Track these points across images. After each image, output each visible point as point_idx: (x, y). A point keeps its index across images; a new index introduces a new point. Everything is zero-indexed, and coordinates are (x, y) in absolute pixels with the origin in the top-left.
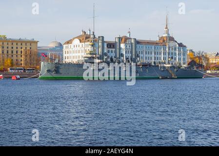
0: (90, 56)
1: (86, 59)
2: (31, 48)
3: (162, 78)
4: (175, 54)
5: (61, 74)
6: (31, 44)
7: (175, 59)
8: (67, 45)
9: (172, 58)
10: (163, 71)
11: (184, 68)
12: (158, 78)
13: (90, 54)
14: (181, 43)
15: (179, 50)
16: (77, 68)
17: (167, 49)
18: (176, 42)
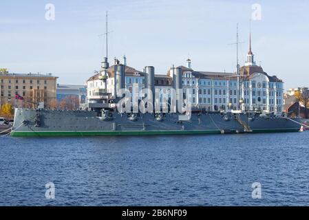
0: (99, 97)
1: (93, 102)
2: (45, 88)
3: (225, 133)
4: (264, 93)
5: (48, 127)
6: (45, 82)
7: (264, 101)
8: (92, 82)
9: (259, 100)
10: (228, 120)
11: (265, 115)
12: (219, 133)
13: (100, 94)
14: (275, 77)
15: (271, 88)
16: (74, 118)
17: (251, 86)
18: (266, 74)
